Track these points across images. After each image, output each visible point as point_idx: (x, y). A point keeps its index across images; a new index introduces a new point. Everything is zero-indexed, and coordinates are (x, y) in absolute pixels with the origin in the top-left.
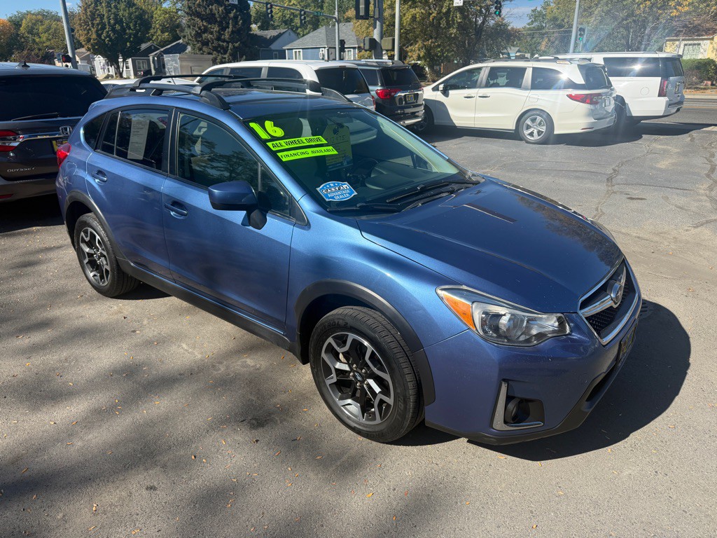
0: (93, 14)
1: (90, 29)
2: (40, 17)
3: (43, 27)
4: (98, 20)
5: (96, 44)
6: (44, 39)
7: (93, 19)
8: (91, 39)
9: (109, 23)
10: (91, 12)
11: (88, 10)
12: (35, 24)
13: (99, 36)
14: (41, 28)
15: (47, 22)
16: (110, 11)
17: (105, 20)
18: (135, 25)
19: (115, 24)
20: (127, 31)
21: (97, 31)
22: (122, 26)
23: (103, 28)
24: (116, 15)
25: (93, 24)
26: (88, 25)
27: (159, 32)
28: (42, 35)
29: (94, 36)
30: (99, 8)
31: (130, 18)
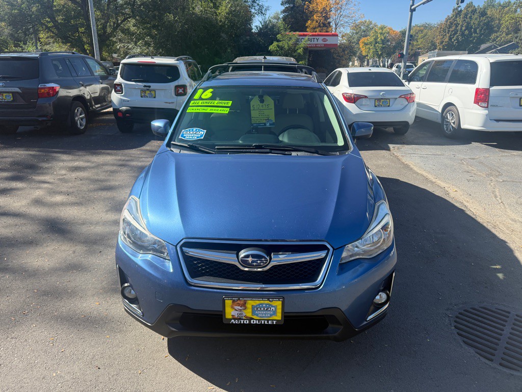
0: (451, 23)
1: (446, 35)
2: (422, 28)
3: (422, 34)
4: (454, 28)
5: (446, 45)
6: (419, 43)
7: (450, 27)
8: (444, 41)
9: (461, 29)
10: (450, 22)
11: (449, 21)
12: (417, 33)
13: (450, 39)
14: (420, 35)
15: (425, 31)
16: (465, 20)
17: (459, 27)
18: (481, 31)
19: (465, 30)
20: (473, 35)
21: (450, 37)
22: (470, 31)
23: (456, 33)
24: (468, 23)
25: (449, 31)
26: (445, 32)
27: (504, 34)
28: (418, 40)
29: (447, 39)
30: (457, 19)
31: (479, 25)
